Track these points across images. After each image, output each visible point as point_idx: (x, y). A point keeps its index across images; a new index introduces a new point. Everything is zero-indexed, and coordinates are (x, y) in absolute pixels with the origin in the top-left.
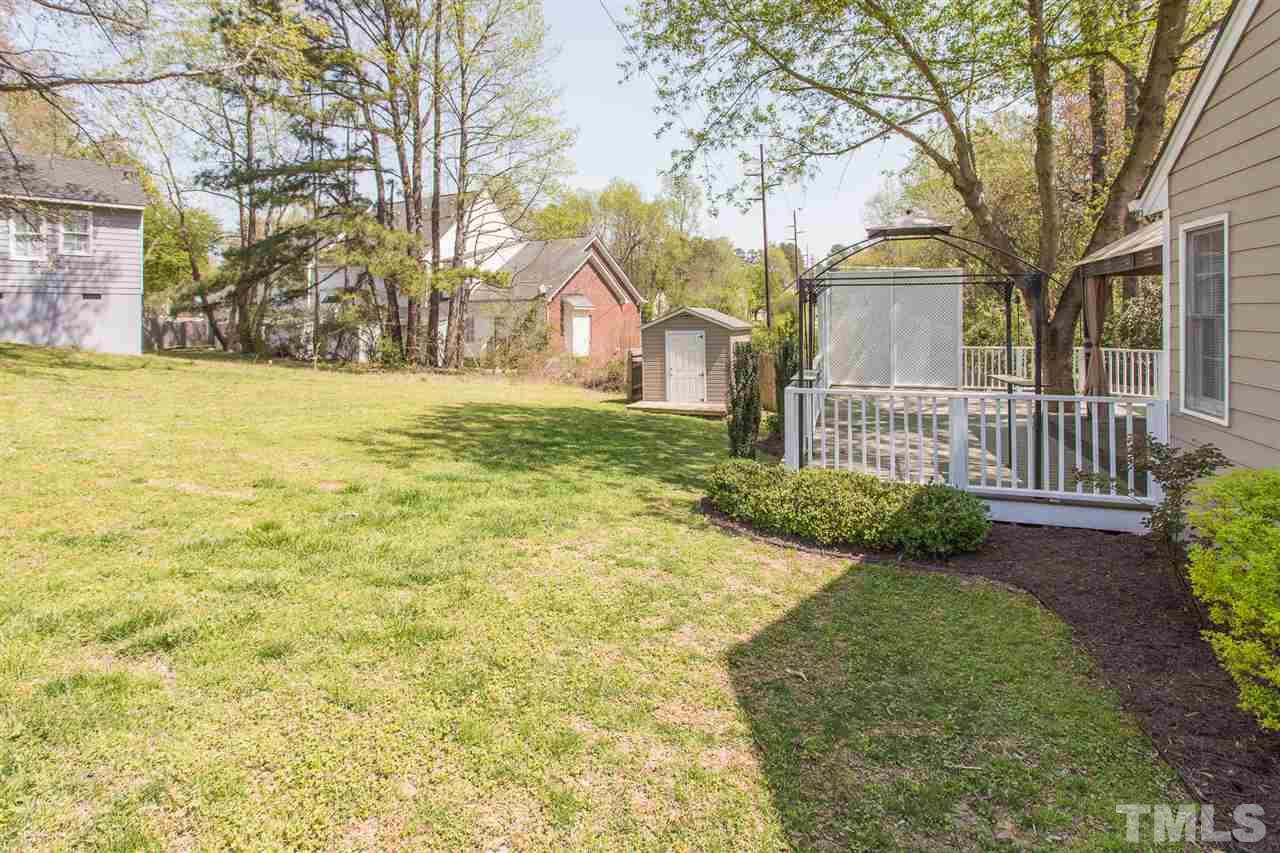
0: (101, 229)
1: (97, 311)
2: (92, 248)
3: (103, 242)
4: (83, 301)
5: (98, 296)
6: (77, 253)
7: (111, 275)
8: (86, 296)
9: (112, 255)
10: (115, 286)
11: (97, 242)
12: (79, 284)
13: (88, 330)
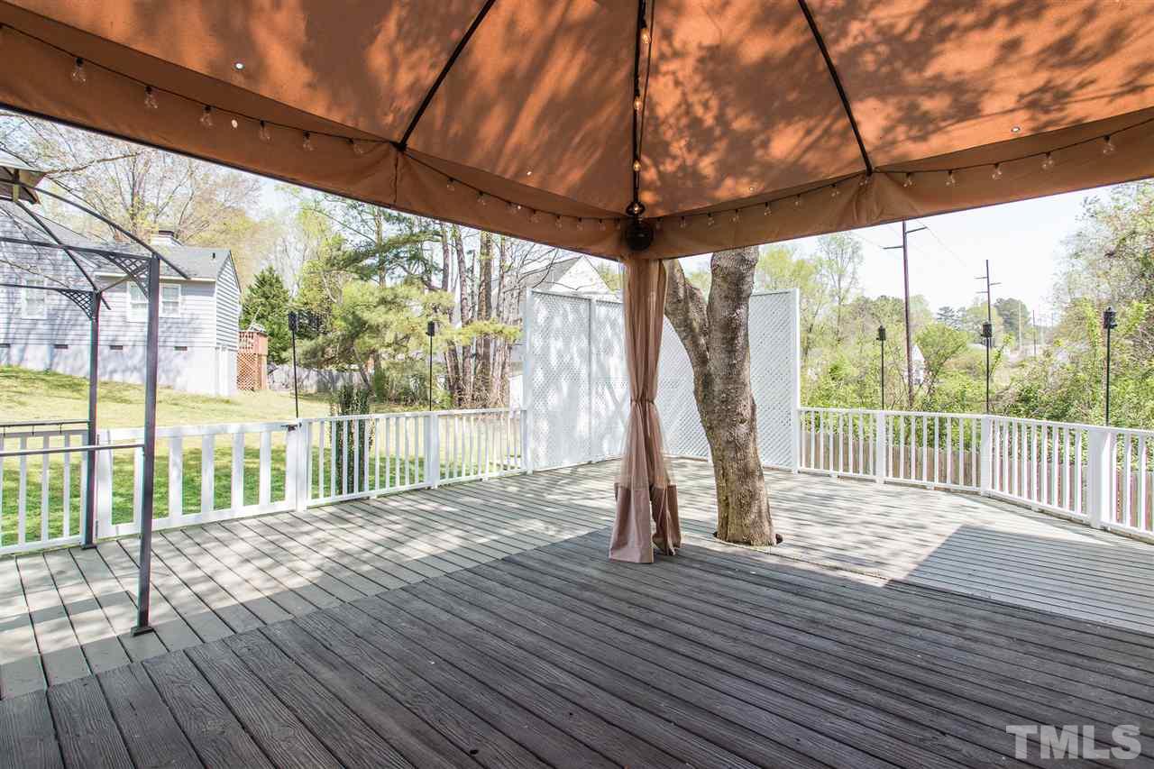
0: (188, 297)
1: (185, 358)
2: (180, 311)
3: (188, 307)
4: (175, 352)
5: (185, 348)
6: (171, 316)
7: (195, 331)
8: (177, 348)
9: (195, 317)
10: (198, 340)
11: (184, 307)
12: (173, 339)
13: (178, 373)
